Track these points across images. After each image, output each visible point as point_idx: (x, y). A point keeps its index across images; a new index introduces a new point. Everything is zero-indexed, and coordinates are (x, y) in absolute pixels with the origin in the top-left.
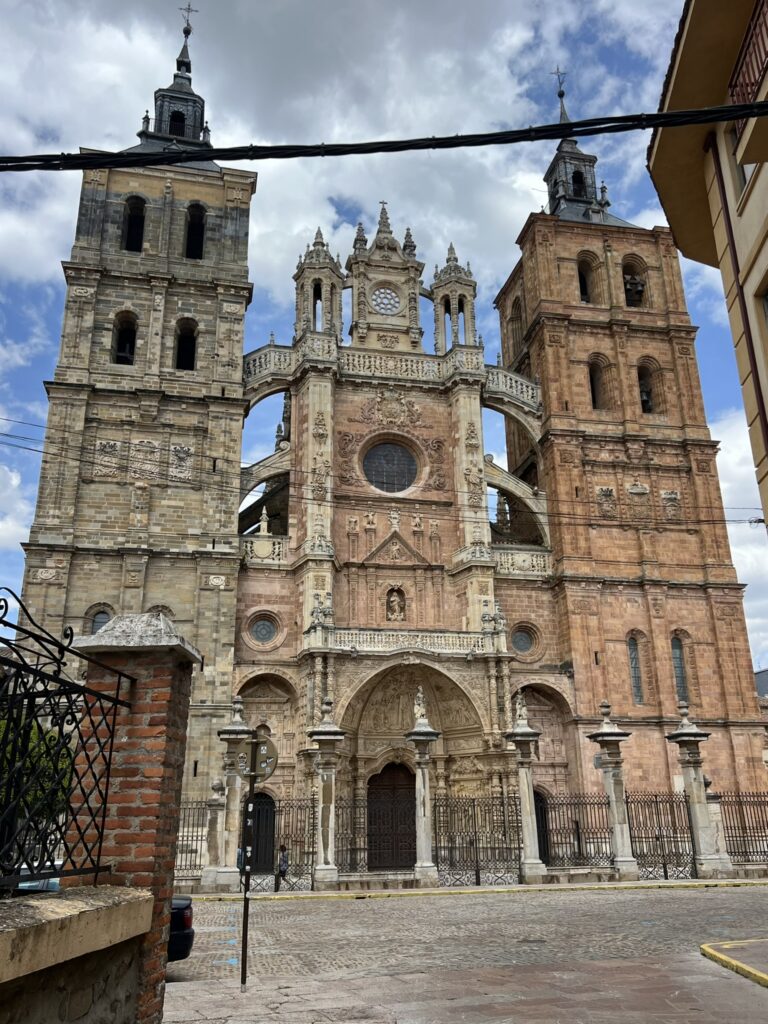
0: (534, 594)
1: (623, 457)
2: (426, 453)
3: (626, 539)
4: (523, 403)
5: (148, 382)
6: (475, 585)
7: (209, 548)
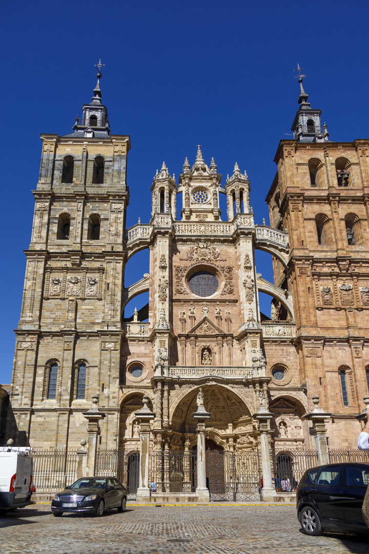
0: (285, 348)
1: (337, 270)
2: (223, 274)
3: (339, 315)
4: (278, 244)
5: (75, 247)
6: (249, 342)
7: (105, 329)
